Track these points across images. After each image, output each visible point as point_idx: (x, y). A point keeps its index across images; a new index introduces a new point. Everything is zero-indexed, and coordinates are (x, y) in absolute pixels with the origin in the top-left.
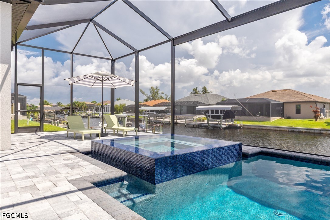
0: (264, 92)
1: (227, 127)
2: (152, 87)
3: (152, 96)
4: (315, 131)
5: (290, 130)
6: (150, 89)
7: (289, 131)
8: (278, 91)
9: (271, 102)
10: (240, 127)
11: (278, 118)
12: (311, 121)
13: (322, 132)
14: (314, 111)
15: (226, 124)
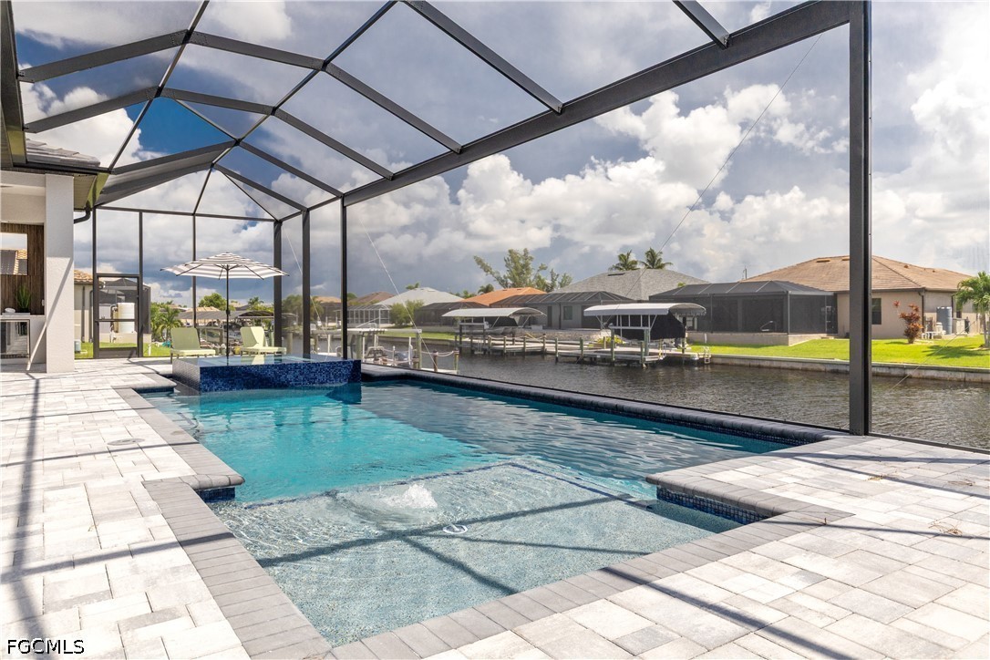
0: (794, 264)
1: (659, 361)
2: (510, 251)
3: (513, 278)
4: (892, 370)
5: (829, 368)
6: (507, 256)
7: (825, 371)
8: (832, 261)
9: (790, 292)
10: (701, 362)
11: (816, 337)
12: (895, 343)
13: (909, 372)
14: (904, 317)
15: (657, 354)
